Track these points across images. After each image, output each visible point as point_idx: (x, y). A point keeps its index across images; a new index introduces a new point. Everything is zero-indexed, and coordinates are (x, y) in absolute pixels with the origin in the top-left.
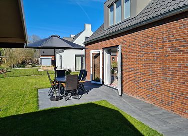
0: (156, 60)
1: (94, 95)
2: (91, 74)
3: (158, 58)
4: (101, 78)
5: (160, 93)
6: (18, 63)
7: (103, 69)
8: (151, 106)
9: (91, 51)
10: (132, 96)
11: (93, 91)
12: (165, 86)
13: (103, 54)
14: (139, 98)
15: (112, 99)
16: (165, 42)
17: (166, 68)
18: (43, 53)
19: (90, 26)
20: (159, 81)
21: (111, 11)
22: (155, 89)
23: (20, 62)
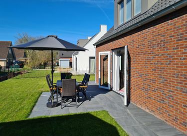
0: (169, 64)
1: (97, 102)
2: (99, 77)
3: (171, 61)
4: (109, 82)
5: (173, 107)
6: (40, 64)
7: (111, 73)
8: (162, 123)
9: (100, 53)
10: (140, 106)
11: (98, 98)
12: (180, 99)
13: (112, 56)
14: (147, 111)
15: (115, 108)
16: (181, 40)
17: (181, 75)
18: (63, 54)
19: (106, 26)
20: (172, 91)
21: (121, 8)
22: (167, 102)
23: (42, 64)
